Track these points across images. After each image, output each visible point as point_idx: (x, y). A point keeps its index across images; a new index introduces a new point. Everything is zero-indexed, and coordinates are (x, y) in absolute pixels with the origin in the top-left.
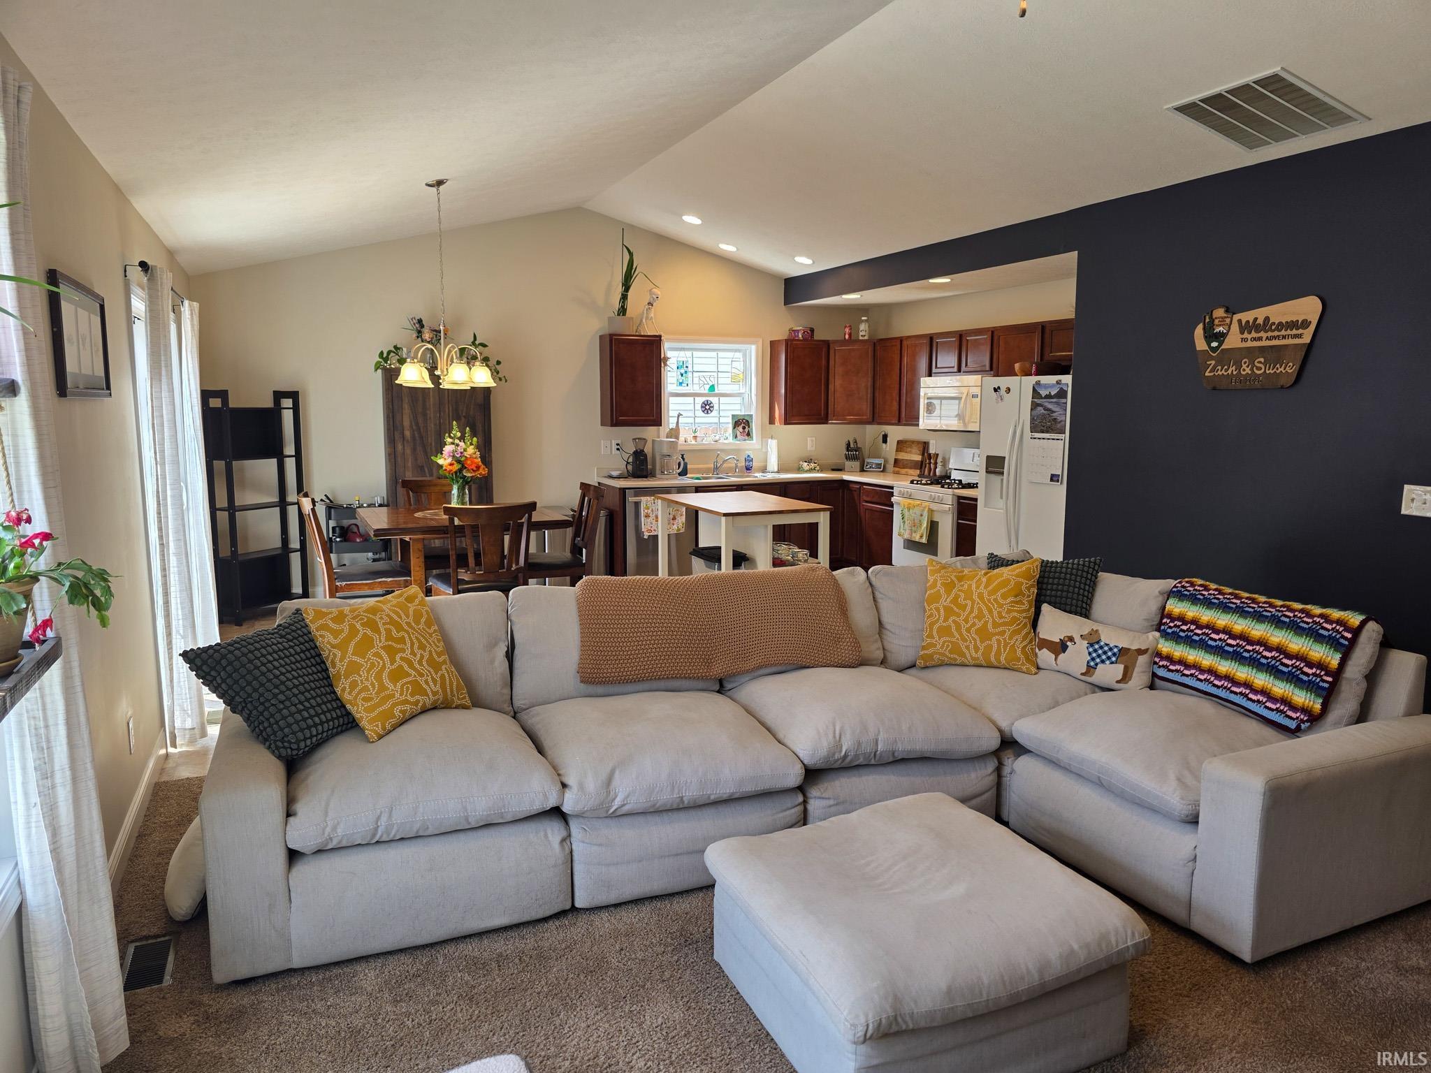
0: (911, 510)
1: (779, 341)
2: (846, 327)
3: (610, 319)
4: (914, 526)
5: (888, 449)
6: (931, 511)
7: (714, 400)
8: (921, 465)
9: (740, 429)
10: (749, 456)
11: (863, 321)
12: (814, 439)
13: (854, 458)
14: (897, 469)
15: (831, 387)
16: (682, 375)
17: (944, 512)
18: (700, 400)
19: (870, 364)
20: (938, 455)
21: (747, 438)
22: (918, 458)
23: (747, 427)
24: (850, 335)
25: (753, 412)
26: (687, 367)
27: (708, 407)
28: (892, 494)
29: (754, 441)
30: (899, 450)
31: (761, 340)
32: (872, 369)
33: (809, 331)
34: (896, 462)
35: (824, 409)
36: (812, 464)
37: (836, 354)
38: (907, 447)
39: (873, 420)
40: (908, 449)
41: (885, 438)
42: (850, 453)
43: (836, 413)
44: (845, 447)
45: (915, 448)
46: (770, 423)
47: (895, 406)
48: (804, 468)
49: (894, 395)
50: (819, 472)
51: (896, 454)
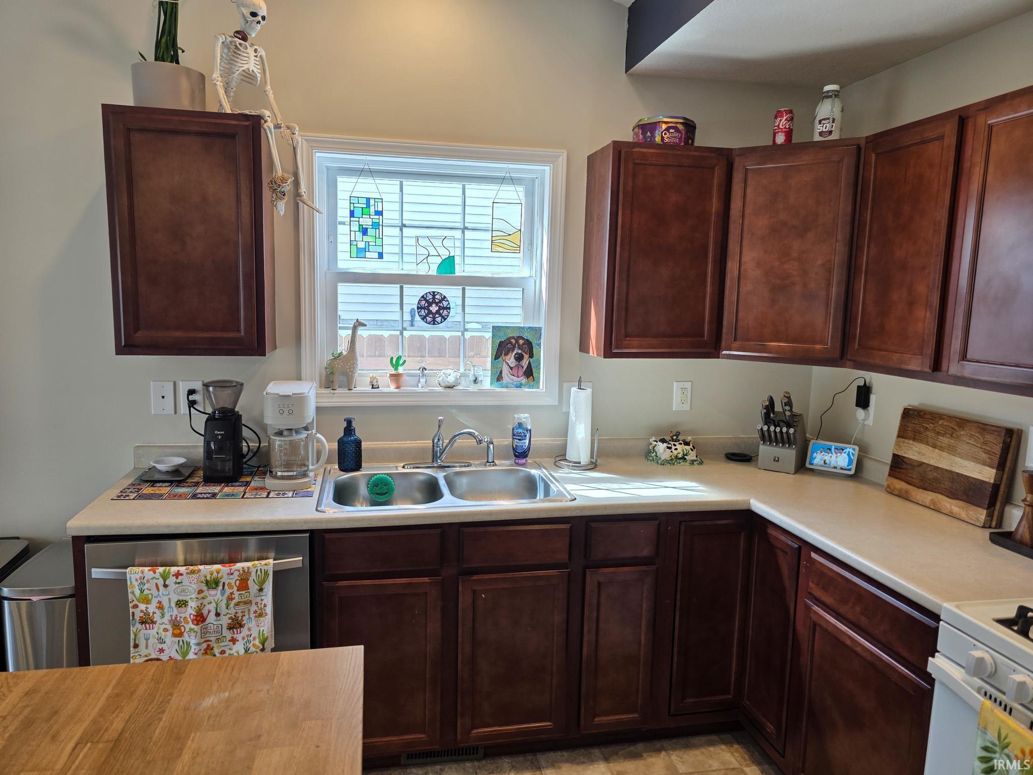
1: (602, 150)
2: (778, 114)
3: (135, 67)
5: (870, 422)
7: (452, 294)
8: (995, 497)
9: (511, 360)
10: (520, 425)
11: (828, 95)
12: (688, 385)
13: (783, 440)
14: (899, 485)
15: (732, 267)
16: (365, 232)
18: (414, 294)
19: (844, 205)
21: (524, 380)
22: (986, 474)
23: (526, 356)
24: (789, 134)
25: (541, 324)
26: (379, 213)
27: (434, 308)
28: (929, 639)
29: (543, 387)
30: (910, 434)
31: (565, 155)
32: (849, 218)
33: (680, 127)
34: (898, 465)
35: (710, 322)
36: (678, 446)
37: (750, 182)
38: (938, 433)
39: (837, 354)
40: (945, 440)
41: (863, 397)
42: (772, 428)
43: (739, 332)
44: (759, 412)
45: (967, 442)
46: (580, 350)
47: (925, 321)
48: (658, 454)
49: (921, 288)
50: (696, 466)
51: (897, 444)
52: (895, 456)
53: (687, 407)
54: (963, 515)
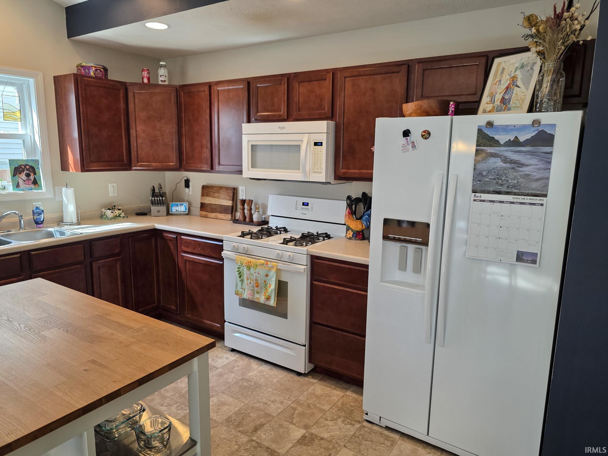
0: (252, 269)
1: (65, 76)
2: (143, 70)
4: (257, 286)
5: (191, 193)
6: (278, 271)
8: (232, 210)
9: (23, 176)
11: (161, 66)
12: (115, 185)
13: (161, 203)
14: (204, 213)
15: (133, 132)
17: (298, 273)
19: (173, 110)
20: (252, 201)
21: (32, 186)
22: (229, 203)
23: (32, 174)
24: (149, 79)
25: (38, 157)
28: (221, 248)
29: (44, 189)
30: (205, 194)
31: (42, 74)
32: (176, 115)
33: (102, 70)
34: (203, 206)
35: (126, 156)
36: (116, 211)
37: (136, 97)
38: (214, 193)
39: (178, 166)
40: (216, 195)
41: (187, 184)
42: (156, 198)
43: (139, 159)
44: (150, 193)
45: (223, 194)
46: (62, 170)
47: (206, 153)
48: (107, 216)
49: (204, 142)
50: (125, 219)
51: (202, 199)
52: (201, 203)
53: (116, 194)
54: (225, 218)
